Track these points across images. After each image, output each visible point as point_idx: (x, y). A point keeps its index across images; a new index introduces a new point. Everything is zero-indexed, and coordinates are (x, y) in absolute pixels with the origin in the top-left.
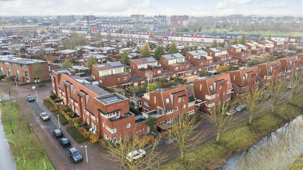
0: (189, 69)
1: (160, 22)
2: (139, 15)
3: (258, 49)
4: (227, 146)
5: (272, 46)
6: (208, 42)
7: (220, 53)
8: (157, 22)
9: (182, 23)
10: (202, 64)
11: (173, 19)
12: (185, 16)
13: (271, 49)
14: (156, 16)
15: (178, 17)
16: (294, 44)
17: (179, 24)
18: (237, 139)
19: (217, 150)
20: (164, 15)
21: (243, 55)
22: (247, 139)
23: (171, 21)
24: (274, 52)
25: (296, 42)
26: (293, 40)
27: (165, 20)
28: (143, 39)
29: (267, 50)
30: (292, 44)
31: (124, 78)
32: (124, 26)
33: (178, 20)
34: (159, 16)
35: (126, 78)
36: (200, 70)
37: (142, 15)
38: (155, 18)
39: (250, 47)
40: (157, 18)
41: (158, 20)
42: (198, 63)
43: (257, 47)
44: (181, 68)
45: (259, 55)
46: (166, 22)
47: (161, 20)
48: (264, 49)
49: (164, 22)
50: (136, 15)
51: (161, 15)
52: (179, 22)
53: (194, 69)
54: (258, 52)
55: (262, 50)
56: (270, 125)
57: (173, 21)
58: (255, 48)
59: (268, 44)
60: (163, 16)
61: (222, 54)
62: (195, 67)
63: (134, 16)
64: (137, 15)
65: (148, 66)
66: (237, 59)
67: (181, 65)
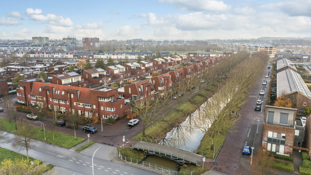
0: (130, 77)
1: (70, 44)
2: (43, 38)
3: (172, 62)
4: (183, 111)
5: (180, 59)
6: (131, 58)
7: (148, 64)
8: (66, 44)
9: (94, 44)
10: (138, 73)
11: (85, 41)
12: (96, 38)
13: (180, 62)
14: (64, 38)
15: (90, 39)
16: (193, 58)
17: (91, 46)
18: (187, 108)
19: (179, 114)
20: (73, 37)
21: (164, 66)
22: (192, 107)
23: (83, 43)
24: (183, 64)
25: (194, 57)
26: (192, 55)
27: (75, 42)
28: (67, 58)
29: (178, 62)
30: (192, 58)
31: (84, 85)
32: (29, 48)
33: (90, 41)
34: (68, 38)
35: (85, 85)
36: (138, 77)
37: (45, 37)
38: (64, 40)
39: (166, 60)
40: (66, 40)
41: (68, 42)
42: (136, 72)
43: (171, 60)
44: (125, 76)
45: (174, 66)
46: (75, 44)
47: (71, 42)
48: (176, 62)
49: (74, 44)
50: (38, 38)
51: (70, 37)
52: (92, 44)
53: (134, 77)
54: (173, 64)
55: (175, 62)
56: (201, 100)
57: (85, 43)
58: (170, 61)
59: (177, 58)
60: (73, 39)
61: (150, 66)
62: (135, 75)
63: (36, 38)
64: (40, 37)
65: (100, 75)
66: (161, 69)
67: (125, 73)
